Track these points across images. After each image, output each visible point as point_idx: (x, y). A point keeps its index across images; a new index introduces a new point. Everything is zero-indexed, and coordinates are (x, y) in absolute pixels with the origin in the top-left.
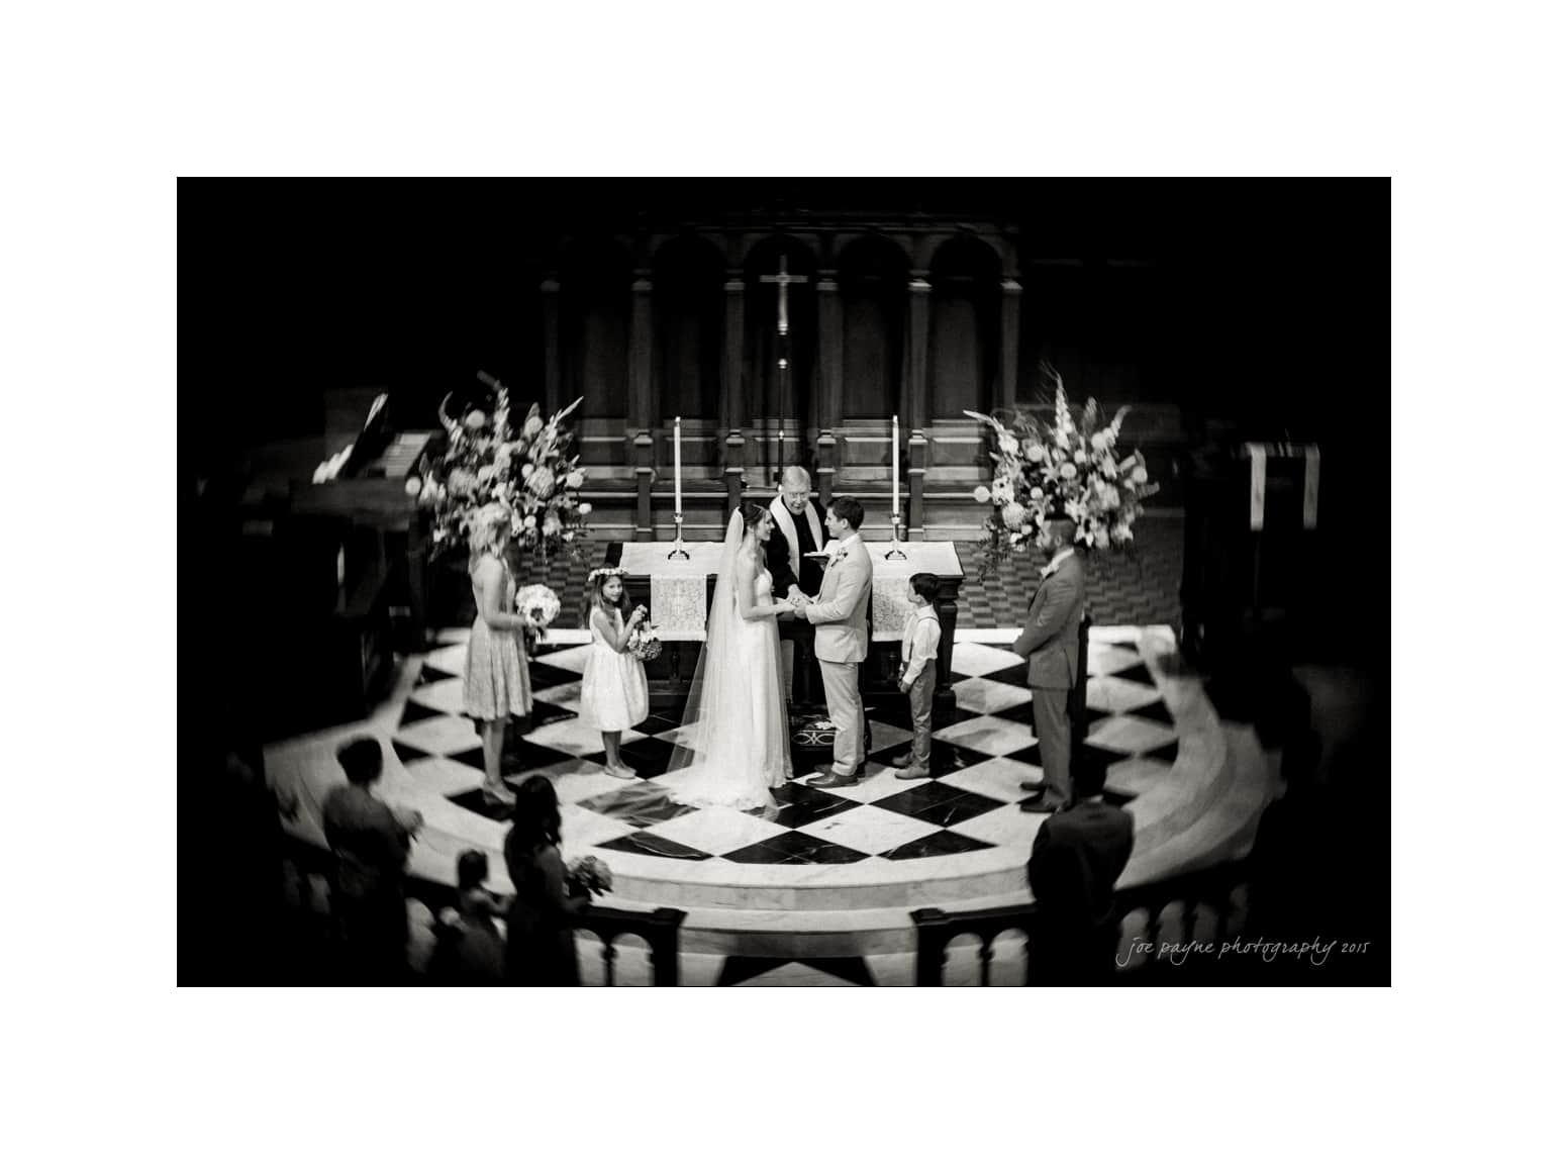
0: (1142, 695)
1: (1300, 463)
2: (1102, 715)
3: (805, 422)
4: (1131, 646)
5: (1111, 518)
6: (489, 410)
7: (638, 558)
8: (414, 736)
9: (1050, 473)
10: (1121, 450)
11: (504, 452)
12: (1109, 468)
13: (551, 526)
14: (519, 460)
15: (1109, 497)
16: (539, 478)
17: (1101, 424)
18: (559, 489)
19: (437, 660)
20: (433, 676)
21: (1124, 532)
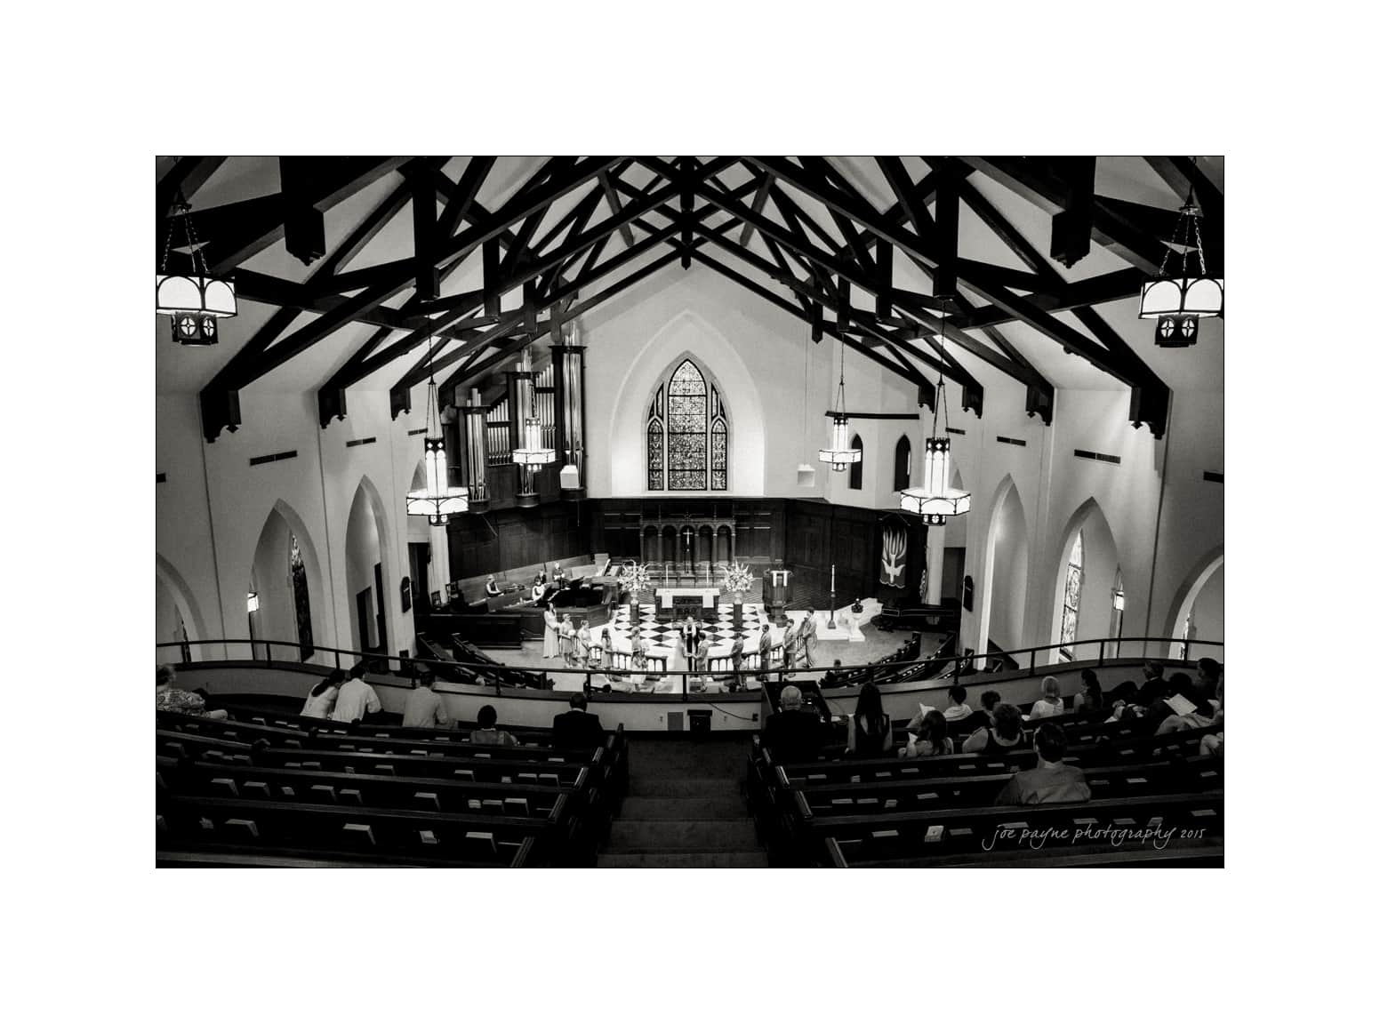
0: (755, 617)
1: (782, 575)
2: (745, 621)
3: (693, 561)
4: (754, 608)
5: (746, 585)
6: (632, 565)
7: (660, 592)
8: (619, 626)
9: (734, 577)
10: (748, 572)
11: (635, 575)
12: (746, 576)
13: (644, 587)
14: (638, 575)
15: (746, 581)
16: (641, 579)
17: (744, 568)
18: (645, 581)
19: (621, 611)
20: (620, 614)
21: (748, 588)
